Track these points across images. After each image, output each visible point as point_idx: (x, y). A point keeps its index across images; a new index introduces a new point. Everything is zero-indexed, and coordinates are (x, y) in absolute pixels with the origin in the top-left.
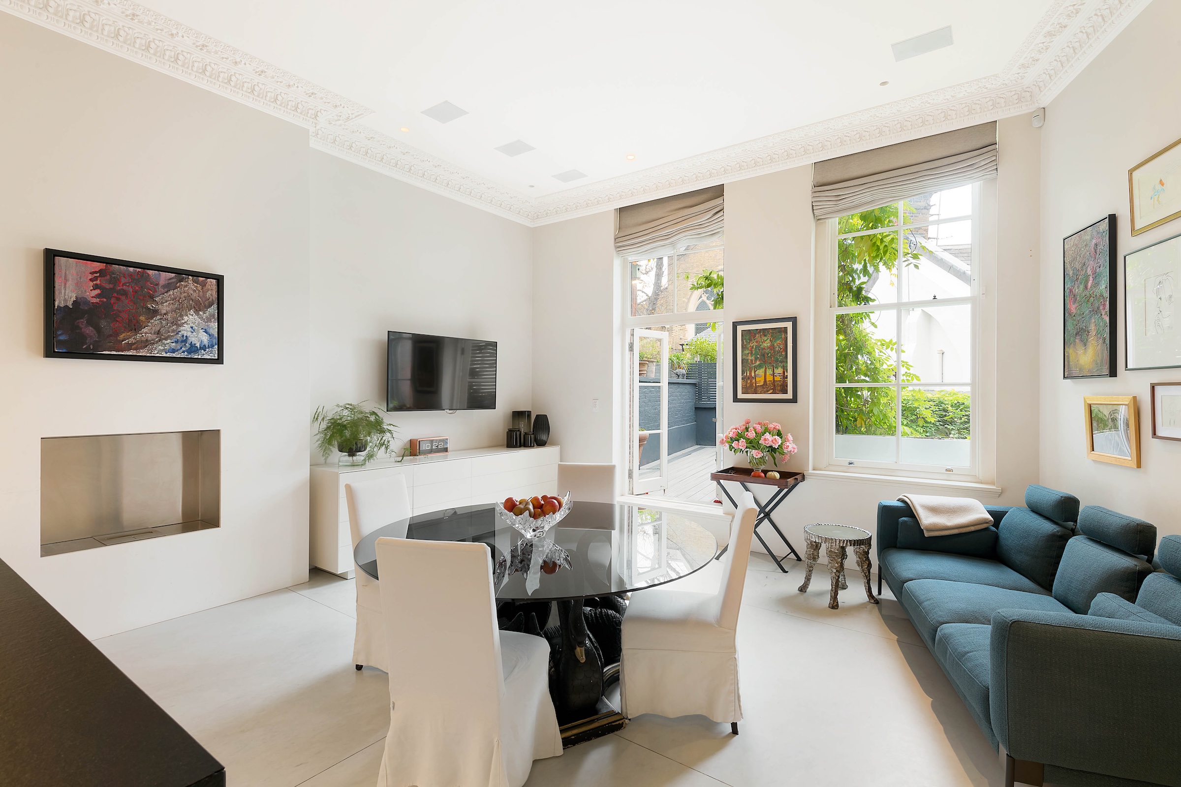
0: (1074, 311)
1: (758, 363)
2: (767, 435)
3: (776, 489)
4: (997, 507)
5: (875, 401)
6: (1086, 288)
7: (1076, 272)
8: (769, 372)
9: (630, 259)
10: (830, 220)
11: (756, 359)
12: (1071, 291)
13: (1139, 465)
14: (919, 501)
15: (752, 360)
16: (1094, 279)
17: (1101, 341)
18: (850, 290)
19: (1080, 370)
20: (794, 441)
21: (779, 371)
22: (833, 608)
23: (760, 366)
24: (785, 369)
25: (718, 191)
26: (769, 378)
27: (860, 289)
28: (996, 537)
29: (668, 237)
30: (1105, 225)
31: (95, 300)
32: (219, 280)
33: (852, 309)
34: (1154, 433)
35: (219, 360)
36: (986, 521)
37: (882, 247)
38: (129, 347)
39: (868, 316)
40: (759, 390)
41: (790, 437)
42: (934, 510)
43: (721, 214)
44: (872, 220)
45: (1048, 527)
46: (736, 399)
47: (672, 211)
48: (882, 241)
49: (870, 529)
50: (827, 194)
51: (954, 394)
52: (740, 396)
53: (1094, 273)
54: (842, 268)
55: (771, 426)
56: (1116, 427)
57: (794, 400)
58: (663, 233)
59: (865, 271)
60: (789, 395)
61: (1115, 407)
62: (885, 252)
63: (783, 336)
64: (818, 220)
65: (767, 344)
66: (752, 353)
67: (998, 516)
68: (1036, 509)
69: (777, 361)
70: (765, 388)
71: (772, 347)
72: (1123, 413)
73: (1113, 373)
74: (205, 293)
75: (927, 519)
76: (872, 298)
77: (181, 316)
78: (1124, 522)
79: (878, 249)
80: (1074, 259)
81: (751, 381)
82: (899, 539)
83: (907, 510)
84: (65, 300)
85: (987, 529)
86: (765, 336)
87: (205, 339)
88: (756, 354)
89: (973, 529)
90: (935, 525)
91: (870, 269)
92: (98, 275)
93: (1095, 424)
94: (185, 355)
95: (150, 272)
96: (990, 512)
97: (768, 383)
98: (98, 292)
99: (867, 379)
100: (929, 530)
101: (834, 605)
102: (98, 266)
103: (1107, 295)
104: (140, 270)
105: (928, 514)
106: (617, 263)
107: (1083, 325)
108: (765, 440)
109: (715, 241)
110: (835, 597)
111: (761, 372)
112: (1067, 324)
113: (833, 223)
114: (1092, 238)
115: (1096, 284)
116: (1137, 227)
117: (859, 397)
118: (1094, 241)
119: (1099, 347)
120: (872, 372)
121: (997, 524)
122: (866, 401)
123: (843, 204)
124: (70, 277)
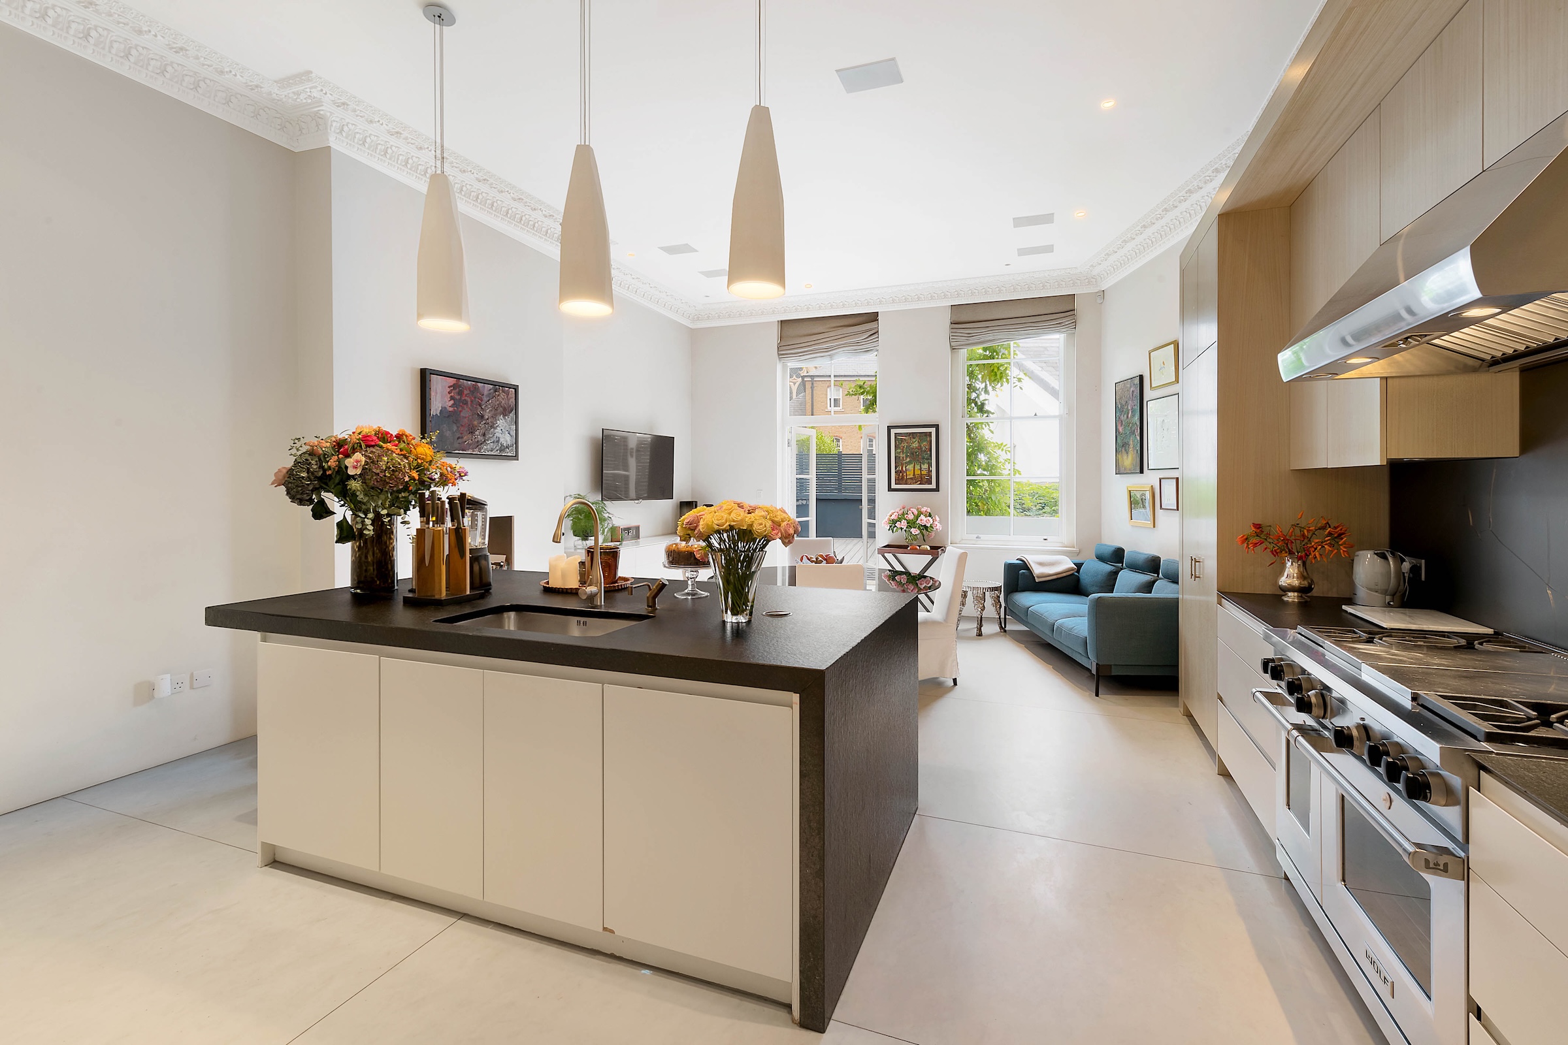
0: (1121, 430)
1: (908, 460)
2: (922, 517)
3: (929, 557)
4: (1078, 561)
5: (992, 490)
6: (1128, 417)
7: (1122, 406)
8: (917, 467)
9: (789, 364)
10: (962, 350)
11: (907, 456)
12: (1119, 418)
13: (1154, 527)
14: (1032, 560)
15: (903, 458)
16: (1132, 412)
17: (1135, 451)
18: (976, 404)
19: (1125, 469)
20: (940, 522)
21: (925, 466)
22: (979, 635)
23: (910, 463)
24: (930, 465)
25: (873, 317)
26: (918, 472)
27: (983, 404)
28: (1078, 579)
29: (828, 350)
30: (1137, 381)
31: (451, 409)
32: (516, 388)
33: (978, 418)
34: (1161, 507)
35: (516, 457)
36: (1072, 569)
37: (998, 373)
38: (469, 446)
39: (989, 425)
40: (909, 481)
41: (938, 519)
42: (1041, 564)
43: (876, 336)
44: (993, 353)
45: (1107, 568)
46: (890, 489)
47: (834, 327)
48: (998, 369)
49: (999, 582)
50: (962, 331)
51: (1030, 485)
52: (894, 486)
53: (1132, 409)
54: (969, 386)
55: (924, 510)
56: (1144, 507)
57: (937, 489)
58: (825, 346)
59: (986, 392)
60: (933, 486)
61: (1144, 492)
62: (1001, 378)
63: (928, 439)
64: (953, 349)
65: (915, 445)
66: (903, 452)
67: (1079, 566)
68: (1101, 558)
69: (924, 458)
70: (915, 480)
71: (920, 448)
72: (1148, 495)
73: (1142, 472)
74: (509, 400)
75: (1037, 570)
76: (992, 412)
77: (496, 420)
78: (1146, 556)
79: (996, 375)
80: (1121, 398)
81: (903, 475)
82: (1019, 586)
83: (1024, 566)
84: (436, 410)
85: (1073, 574)
86: (914, 438)
87: (508, 438)
88: (907, 452)
89: (1064, 574)
90: (1042, 573)
91: (990, 388)
92: (452, 388)
93: (1133, 505)
94: (497, 453)
95: (479, 384)
96: (1074, 564)
97: (916, 476)
98: (452, 402)
99: (985, 473)
100: (1038, 577)
101: (980, 634)
102: (452, 381)
103: (1138, 424)
104: (474, 383)
105: (1038, 566)
106: (779, 366)
107: (1125, 440)
108: (921, 520)
109: (872, 356)
110: (980, 629)
111: (910, 467)
112: (1118, 439)
113: (964, 353)
114: (1131, 387)
115: (1133, 416)
116: (1153, 386)
117: (981, 487)
118: (1132, 389)
119: (1134, 455)
120: (990, 468)
121: (1078, 571)
122: (986, 491)
123: (972, 340)
124: (438, 391)
